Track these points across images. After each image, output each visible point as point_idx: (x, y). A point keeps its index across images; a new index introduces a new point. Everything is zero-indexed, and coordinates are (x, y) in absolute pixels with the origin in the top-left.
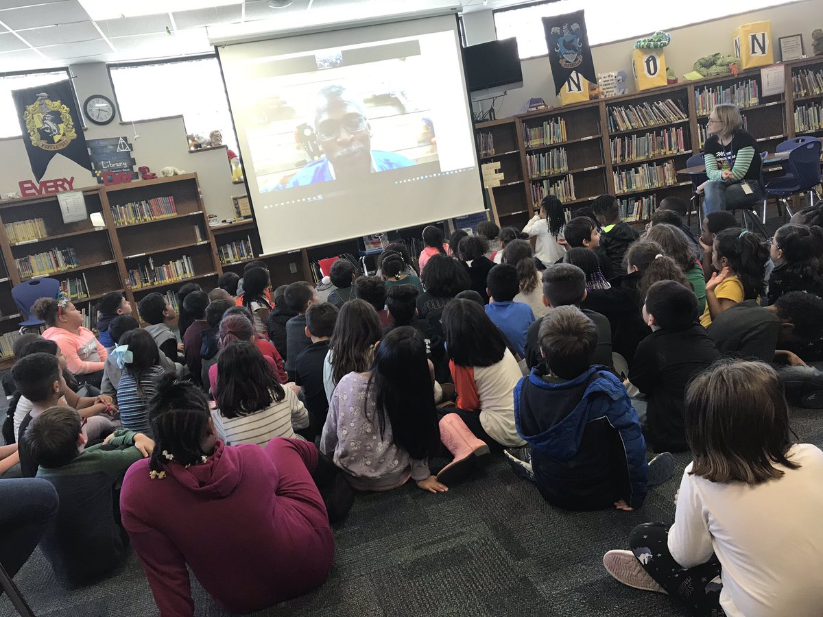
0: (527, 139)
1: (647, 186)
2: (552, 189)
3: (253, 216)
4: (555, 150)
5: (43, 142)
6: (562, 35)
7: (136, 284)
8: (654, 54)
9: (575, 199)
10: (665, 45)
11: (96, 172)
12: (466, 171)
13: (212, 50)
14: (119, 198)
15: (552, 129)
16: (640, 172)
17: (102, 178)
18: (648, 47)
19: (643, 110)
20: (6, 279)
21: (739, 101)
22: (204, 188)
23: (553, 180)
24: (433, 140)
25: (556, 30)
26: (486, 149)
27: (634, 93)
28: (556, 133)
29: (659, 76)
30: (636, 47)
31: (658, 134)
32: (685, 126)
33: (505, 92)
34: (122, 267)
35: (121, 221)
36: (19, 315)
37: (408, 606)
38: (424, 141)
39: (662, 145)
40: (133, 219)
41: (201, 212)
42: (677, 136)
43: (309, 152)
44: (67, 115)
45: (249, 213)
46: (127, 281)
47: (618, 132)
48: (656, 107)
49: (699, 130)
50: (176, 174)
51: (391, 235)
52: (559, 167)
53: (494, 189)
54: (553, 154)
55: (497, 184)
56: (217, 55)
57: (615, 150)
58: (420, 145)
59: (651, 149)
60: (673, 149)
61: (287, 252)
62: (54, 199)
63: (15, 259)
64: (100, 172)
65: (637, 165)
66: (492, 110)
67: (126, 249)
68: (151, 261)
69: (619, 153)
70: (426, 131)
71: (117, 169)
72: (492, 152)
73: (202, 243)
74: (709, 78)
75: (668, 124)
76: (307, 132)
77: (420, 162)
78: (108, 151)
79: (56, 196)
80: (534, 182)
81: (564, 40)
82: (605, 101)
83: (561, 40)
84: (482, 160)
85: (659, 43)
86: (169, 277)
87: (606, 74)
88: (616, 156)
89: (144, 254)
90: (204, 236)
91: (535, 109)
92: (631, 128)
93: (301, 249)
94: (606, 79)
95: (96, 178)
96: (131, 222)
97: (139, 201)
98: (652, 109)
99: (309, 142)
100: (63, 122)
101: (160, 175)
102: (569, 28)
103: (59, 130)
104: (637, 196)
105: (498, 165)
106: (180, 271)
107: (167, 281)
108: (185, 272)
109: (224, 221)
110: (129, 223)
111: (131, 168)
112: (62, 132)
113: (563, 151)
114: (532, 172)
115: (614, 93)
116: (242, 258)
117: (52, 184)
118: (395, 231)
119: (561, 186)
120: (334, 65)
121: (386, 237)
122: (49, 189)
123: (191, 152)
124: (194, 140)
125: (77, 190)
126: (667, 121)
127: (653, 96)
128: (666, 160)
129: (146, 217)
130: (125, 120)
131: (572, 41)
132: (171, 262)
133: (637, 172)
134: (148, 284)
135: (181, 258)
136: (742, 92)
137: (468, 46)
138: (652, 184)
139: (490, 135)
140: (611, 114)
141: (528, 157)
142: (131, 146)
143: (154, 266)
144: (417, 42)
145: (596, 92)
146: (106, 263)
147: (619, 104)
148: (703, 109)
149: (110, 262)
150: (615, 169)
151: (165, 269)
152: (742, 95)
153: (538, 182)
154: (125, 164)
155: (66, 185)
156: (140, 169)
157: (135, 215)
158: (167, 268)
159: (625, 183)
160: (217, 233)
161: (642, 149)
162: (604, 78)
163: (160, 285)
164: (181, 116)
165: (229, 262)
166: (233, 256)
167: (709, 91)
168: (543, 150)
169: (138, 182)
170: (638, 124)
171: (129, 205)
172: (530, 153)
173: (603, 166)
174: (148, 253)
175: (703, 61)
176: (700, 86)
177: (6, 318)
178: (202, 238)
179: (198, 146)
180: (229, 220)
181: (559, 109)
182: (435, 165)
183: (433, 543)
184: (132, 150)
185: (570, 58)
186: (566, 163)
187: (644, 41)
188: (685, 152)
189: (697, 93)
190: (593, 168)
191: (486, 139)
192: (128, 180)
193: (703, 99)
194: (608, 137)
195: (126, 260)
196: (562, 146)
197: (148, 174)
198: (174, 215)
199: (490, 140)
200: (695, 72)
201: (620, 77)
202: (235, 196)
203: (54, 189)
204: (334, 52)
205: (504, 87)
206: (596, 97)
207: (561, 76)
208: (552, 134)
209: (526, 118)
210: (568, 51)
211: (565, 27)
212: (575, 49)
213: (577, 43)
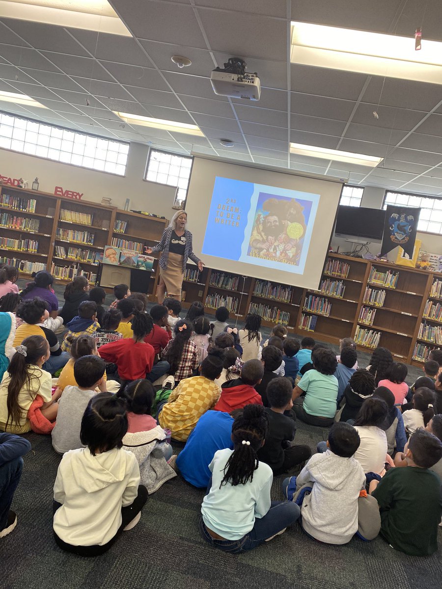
0: (371, 277)
6: (399, 219)
15: (388, 278)
20: (49, 236)
25: (395, 215)
28: (392, 281)
33: (368, 243)
63: (60, 228)
72: (344, 276)
80: (364, 306)
81: (399, 225)
82: (434, 274)
83: (397, 223)
87: (434, 254)
88: (427, 313)
94: (432, 258)
102: (406, 217)
114: (365, 299)
130: (148, 179)
131: (405, 226)
140: (433, 284)
141: (367, 288)
145: (425, 264)
150: (423, 322)
153: (368, 307)
159: (426, 334)
162: (432, 256)
168: (375, 288)
172: (369, 286)
173: (416, 316)
185: (399, 236)
186: (383, 301)
190: (408, 314)
194: (427, 298)
199: (346, 269)
201: (441, 260)
205: (368, 239)
206: (425, 268)
209: (376, 264)
210: (399, 232)
211: (403, 216)
212: (404, 231)
213: (408, 229)
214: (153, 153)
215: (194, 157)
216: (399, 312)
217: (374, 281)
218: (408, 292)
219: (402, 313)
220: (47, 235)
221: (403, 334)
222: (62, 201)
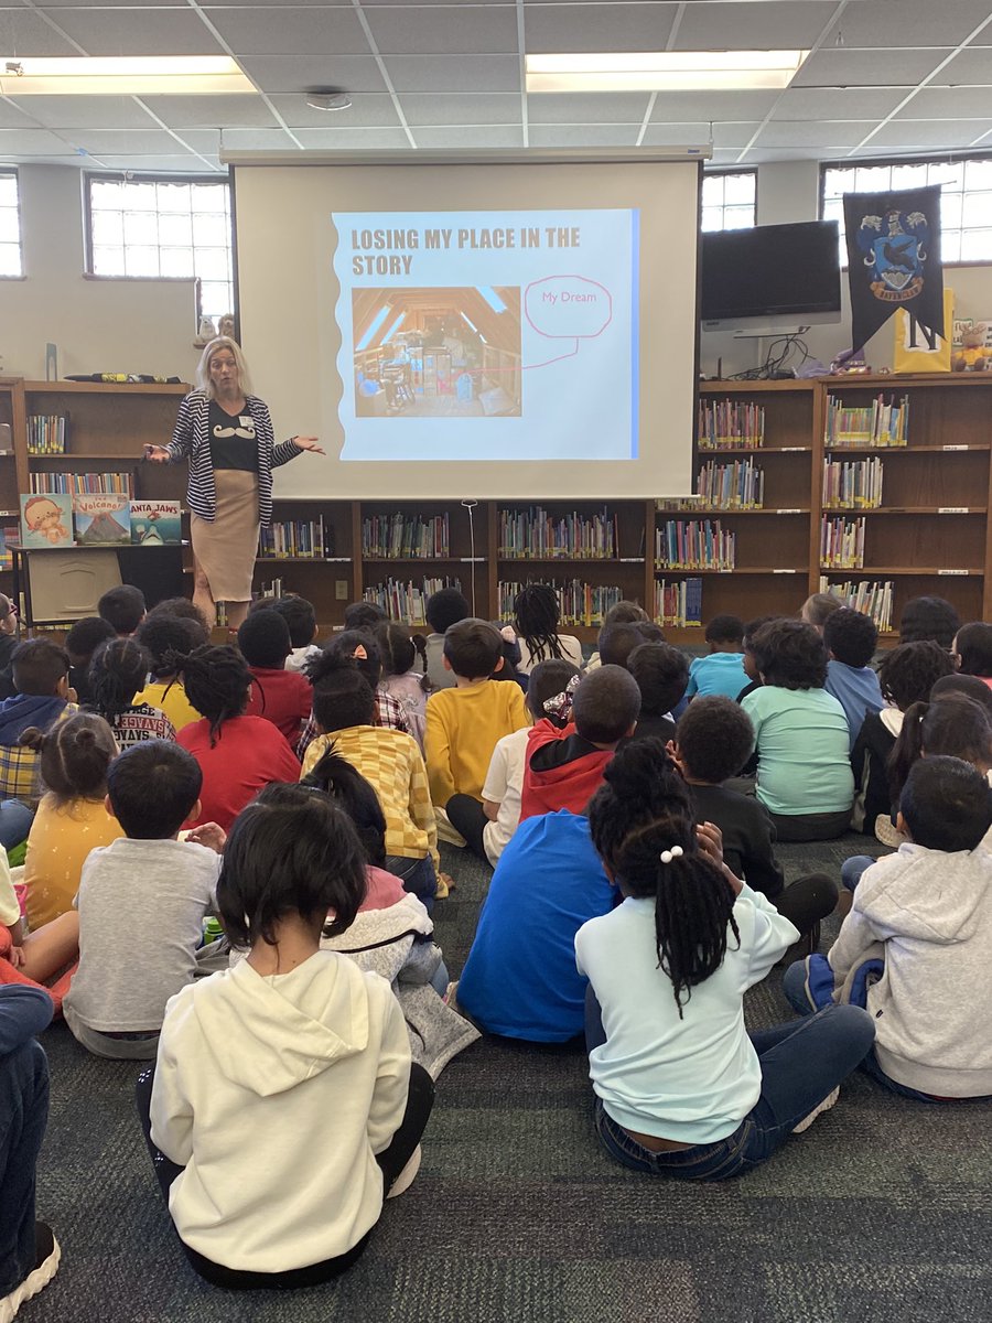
0: (832, 427)
6: (885, 231)
13: (224, 170)
25: (871, 221)
56: (231, 180)
80: (832, 517)
81: (888, 246)
83: (880, 242)
102: (902, 220)
114: (828, 495)
130: (98, 271)
131: (905, 247)
141: (826, 464)
153: (841, 517)
164: (198, 281)
172: (831, 456)
173: (982, 510)
185: (896, 281)
190: (958, 510)
196: (882, 454)
205: (803, 318)
207: (869, 317)
209: (837, 387)
210: (892, 268)
211: (894, 218)
212: (907, 263)
213: (916, 252)
214: (96, 188)
215: (232, 168)
216: (930, 510)
217: (843, 439)
218: (945, 448)
219: (941, 510)
221: (956, 572)
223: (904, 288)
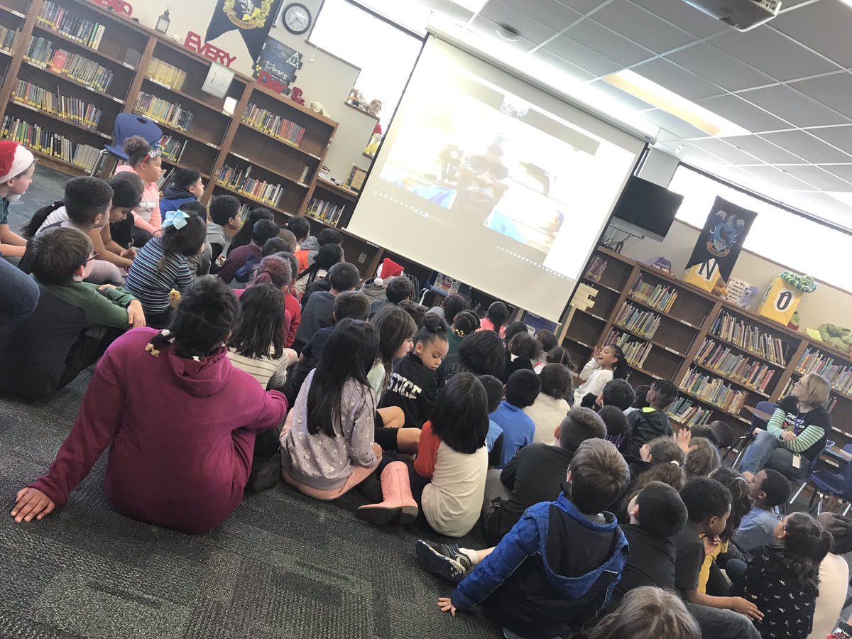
0: (635, 288)
1: (710, 400)
2: (627, 345)
3: (360, 192)
4: (652, 314)
5: (233, 13)
6: (725, 221)
7: (223, 180)
8: (792, 293)
9: (641, 367)
10: (807, 291)
11: (258, 66)
12: (564, 279)
13: (423, 35)
14: (261, 100)
15: (661, 295)
16: (713, 383)
17: (258, 75)
18: (792, 283)
19: (751, 333)
20: (122, 102)
21: (840, 383)
22: (336, 139)
23: (633, 338)
24: (554, 234)
25: (722, 214)
26: (594, 272)
27: (754, 313)
28: (663, 300)
29: (784, 313)
30: (782, 276)
31: (750, 363)
32: (778, 372)
33: (643, 237)
34: (222, 158)
35: (248, 119)
36: (110, 138)
37: (257, 607)
38: (546, 229)
39: (747, 374)
40: (260, 125)
41: (319, 159)
42: (765, 375)
43: (444, 172)
44: (268, 4)
45: (359, 188)
46: (218, 172)
47: (717, 337)
48: (764, 338)
49: (788, 383)
50: (321, 113)
51: (464, 288)
52: (646, 331)
53: (578, 311)
54: (648, 317)
55: (583, 308)
56: (424, 40)
57: (704, 350)
58: (541, 230)
59: (735, 370)
60: (754, 383)
61: (367, 241)
62: (207, 64)
63: (141, 90)
64: (260, 68)
65: (714, 376)
66: (621, 244)
67: (236, 145)
68: (249, 170)
69: (706, 354)
70: (554, 222)
71: (276, 76)
72: (597, 278)
73: (302, 184)
74: (827, 345)
75: (765, 360)
76: (454, 155)
77: (531, 245)
78: (279, 56)
79: (211, 63)
80: (616, 328)
81: (723, 228)
82: (724, 303)
83: (721, 225)
84: (583, 279)
85: (803, 286)
86: (255, 194)
87: (741, 280)
88: (701, 355)
89: (248, 160)
90: (308, 180)
91: (659, 268)
92: (730, 341)
93: (380, 247)
94: (736, 284)
95: (253, 71)
96: (256, 126)
97: (275, 113)
98: (759, 337)
99: (449, 164)
100: (260, 7)
101: (307, 104)
102: (735, 221)
103: (253, 12)
104: (696, 403)
105: (595, 292)
106: (267, 195)
107: (251, 195)
108: (270, 199)
109: (333, 180)
110: (254, 125)
111: (288, 84)
112: (254, 15)
113: (658, 320)
114: (620, 318)
115: (737, 301)
116: (325, 220)
117: (215, 51)
118: (469, 286)
119: (637, 347)
120: (514, 114)
121: (458, 287)
122: (210, 54)
123: (347, 104)
124: (355, 96)
125: (231, 70)
126: (766, 357)
127: (767, 327)
128: (742, 388)
129: (271, 131)
130: (311, 40)
131: (730, 233)
132: (265, 182)
133: (710, 381)
134: (233, 187)
135: (275, 184)
136: (848, 377)
137: (638, 176)
138: (716, 401)
139: (606, 263)
140: (721, 317)
141: (625, 303)
142: (301, 64)
143: (250, 175)
144: (598, 144)
145: (721, 290)
146: (211, 145)
147: (733, 314)
148: (804, 368)
149: (215, 147)
150: (692, 366)
151: (256, 184)
152: (846, 380)
153: (620, 331)
154: (285, 76)
155: (225, 60)
156: (295, 88)
157: (264, 123)
158: (258, 185)
159: (692, 385)
160: (320, 185)
161: (727, 365)
162: (736, 282)
163: (243, 195)
164: (359, 69)
165: (313, 216)
166: (320, 213)
167: (819, 357)
168: (642, 307)
169: (286, 98)
170: (739, 342)
171: (265, 112)
172: (629, 301)
173: (684, 356)
174: (252, 162)
175: (831, 327)
176: (814, 347)
177: (99, 133)
178: (305, 180)
179: (356, 103)
180: (337, 181)
181: (680, 282)
182: (541, 256)
183: (317, 569)
184: (300, 69)
185: (718, 245)
186: (654, 331)
187: (792, 276)
188: (763, 394)
189: (808, 351)
190: (674, 352)
191: (600, 264)
192: (278, 91)
193: (810, 360)
194: (705, 334)
195: (229, 154)
196: (661, 315)
197: (298, 97)
198: (296, 146)
199: (603, 268)
200: (818, 332)
201: (749, 291)
202: (356, 165)
203: (213, 56)
204: (523, 105)
205: (645, 231)
206: (718, 294)
207: (700, 255)
208: (659, 298)
209: (646, 270)
210: (720, 239)
211: (732, 217)
212: (727, 241)
213: (733, 238)
215: (428, 34)
216: (661, 346)
217: (639, 296)
218: (682, 321)
219: (667, 348)
220: (117, 100)
222: (158, 43)
223: (721, 251)
